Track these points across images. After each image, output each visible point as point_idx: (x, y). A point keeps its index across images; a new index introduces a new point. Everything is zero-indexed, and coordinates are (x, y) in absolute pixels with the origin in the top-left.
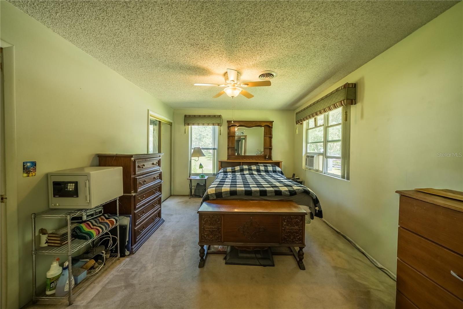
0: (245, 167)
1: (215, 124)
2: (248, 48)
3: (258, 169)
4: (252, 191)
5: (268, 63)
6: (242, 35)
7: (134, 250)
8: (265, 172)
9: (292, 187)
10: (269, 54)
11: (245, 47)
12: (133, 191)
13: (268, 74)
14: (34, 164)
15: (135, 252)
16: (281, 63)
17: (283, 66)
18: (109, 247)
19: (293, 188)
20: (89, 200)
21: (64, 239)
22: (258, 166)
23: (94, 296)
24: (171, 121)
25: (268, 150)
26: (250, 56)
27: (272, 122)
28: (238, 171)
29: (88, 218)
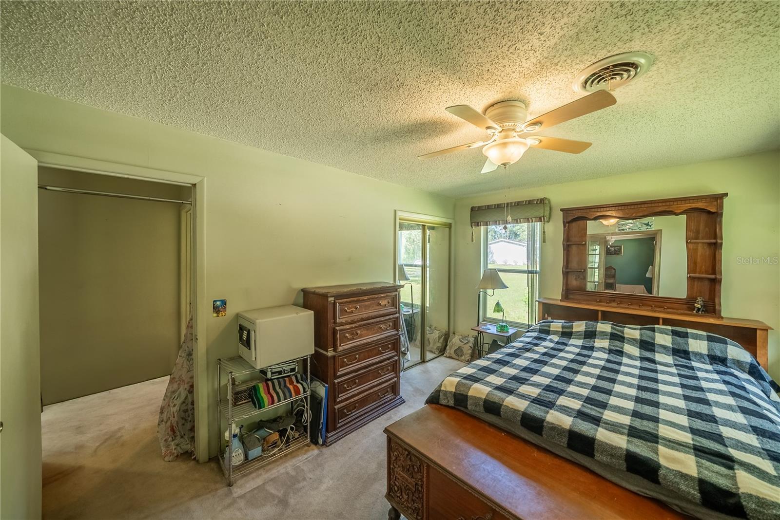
0: (604, 327)
1: (532, 218)
2: (479, 31)
3: (644, 338)
4: (545, 424)
5: (581, 38)
6: (433, 12)
7: (329, 440)
8: (673, 355)
9: (731, 468)
10: (561, 9)
11: (471, 36)
12: (333, 349)
13: (614, 66)
14: (224, 303)
15: (330, 445)
16: (641, 13)
17: (658, 17)
18: (304, 421)
19: (733, 478)
20: (255, 358)
21: (241, 397)
22: (648, 332)
23: (250, 489)
24: (449, 221)
25: (706, 285)
26: (506, 48)
27: (719, 198)
28: (578, 335)
29: (273, 375)
